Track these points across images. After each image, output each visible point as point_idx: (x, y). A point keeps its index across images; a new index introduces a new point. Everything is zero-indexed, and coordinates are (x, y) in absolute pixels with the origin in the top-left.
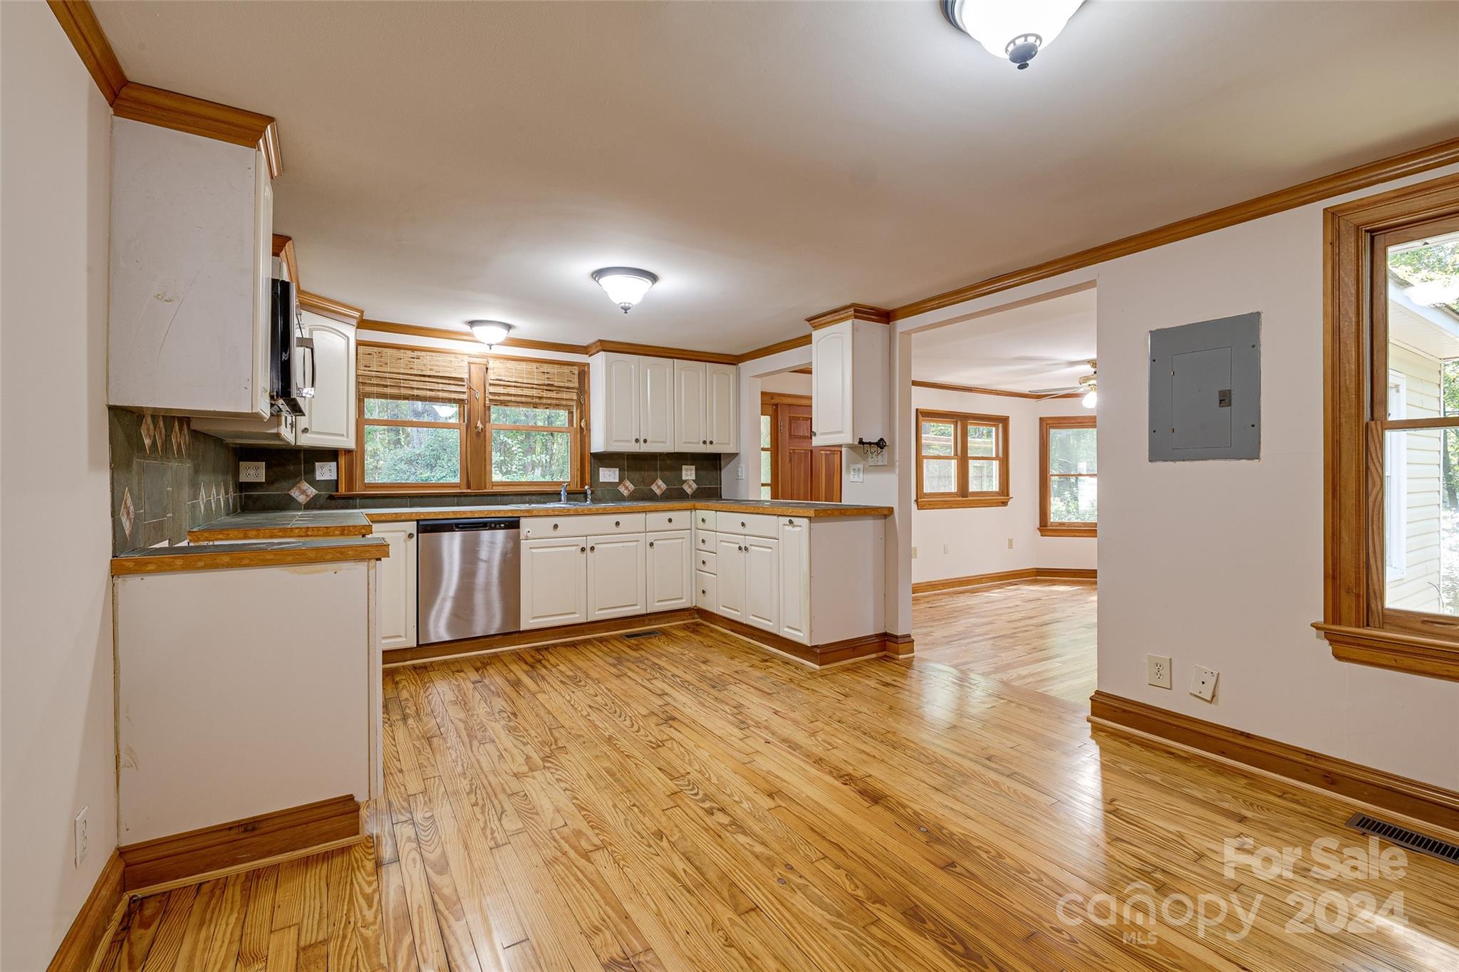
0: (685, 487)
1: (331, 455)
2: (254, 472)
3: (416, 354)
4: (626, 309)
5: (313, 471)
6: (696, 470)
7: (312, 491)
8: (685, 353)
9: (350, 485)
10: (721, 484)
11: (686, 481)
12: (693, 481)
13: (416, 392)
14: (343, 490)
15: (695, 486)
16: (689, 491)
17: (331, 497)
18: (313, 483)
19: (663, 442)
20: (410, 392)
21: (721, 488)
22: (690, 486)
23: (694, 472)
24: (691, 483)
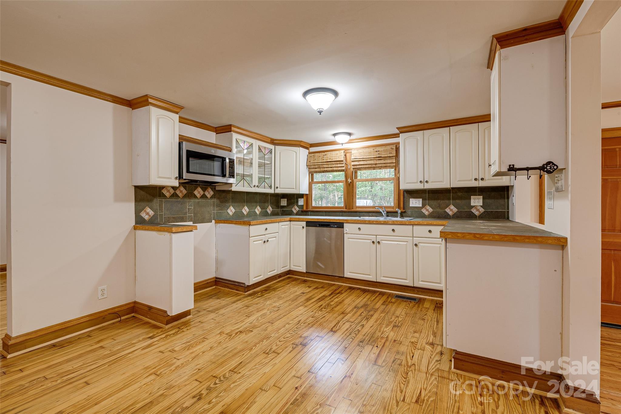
0: (474, 211)
1: (301, 196)
2: (284, 202)
3: (326, 153)
4: (320, 112)
5: (297, 202)
6: (483, 199)
7: (297, 209)
8: (471, 119)
9: (307, 208)
10: (508, 209)
11: (474, 206)
12: (481, 206)
13: (326, 169)
14: (305, 209)
15: (482, 210)
16: (477, 213)
17: (302, 211)
18: (298, 206)
19: (442, 181)
20: (324, 169)
21: (508, 212)
22: (478, 210)
23: (481, 201)
24: (479, 208)
